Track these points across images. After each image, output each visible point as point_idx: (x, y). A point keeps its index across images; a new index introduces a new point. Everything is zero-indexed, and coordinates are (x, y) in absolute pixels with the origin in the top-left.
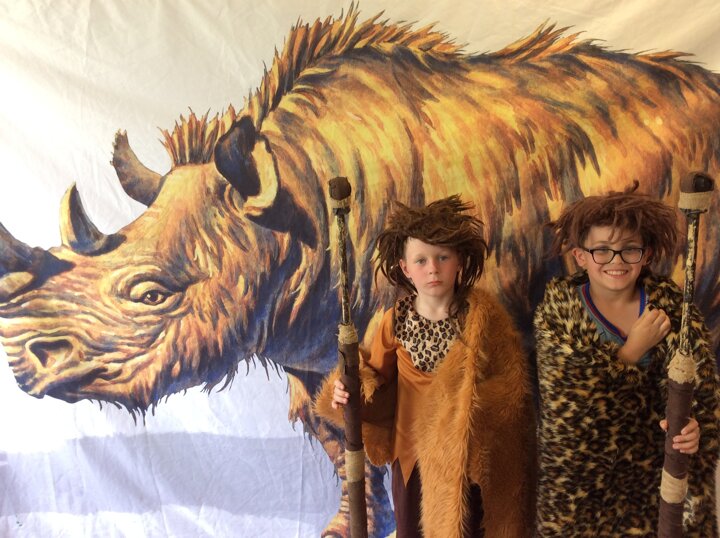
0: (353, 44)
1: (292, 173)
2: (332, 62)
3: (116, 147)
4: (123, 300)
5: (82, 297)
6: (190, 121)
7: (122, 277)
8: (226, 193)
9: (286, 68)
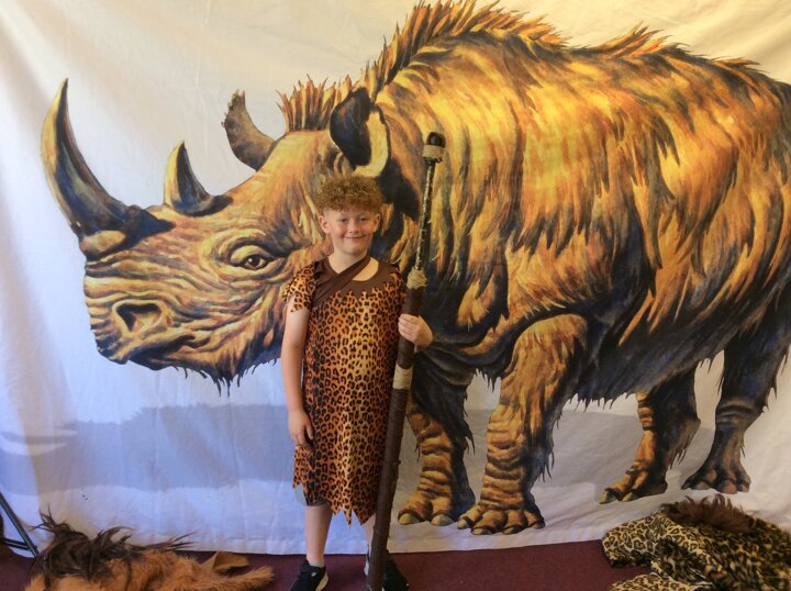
0: (470, 27)
1: (403, 145)
2: (448, 43)
3: (231, 108)
4: (222, 264)
5: (177, 260)
6: (308, 88)
7: (224, 240)
8: (336, 162)
9: (405, 44)
